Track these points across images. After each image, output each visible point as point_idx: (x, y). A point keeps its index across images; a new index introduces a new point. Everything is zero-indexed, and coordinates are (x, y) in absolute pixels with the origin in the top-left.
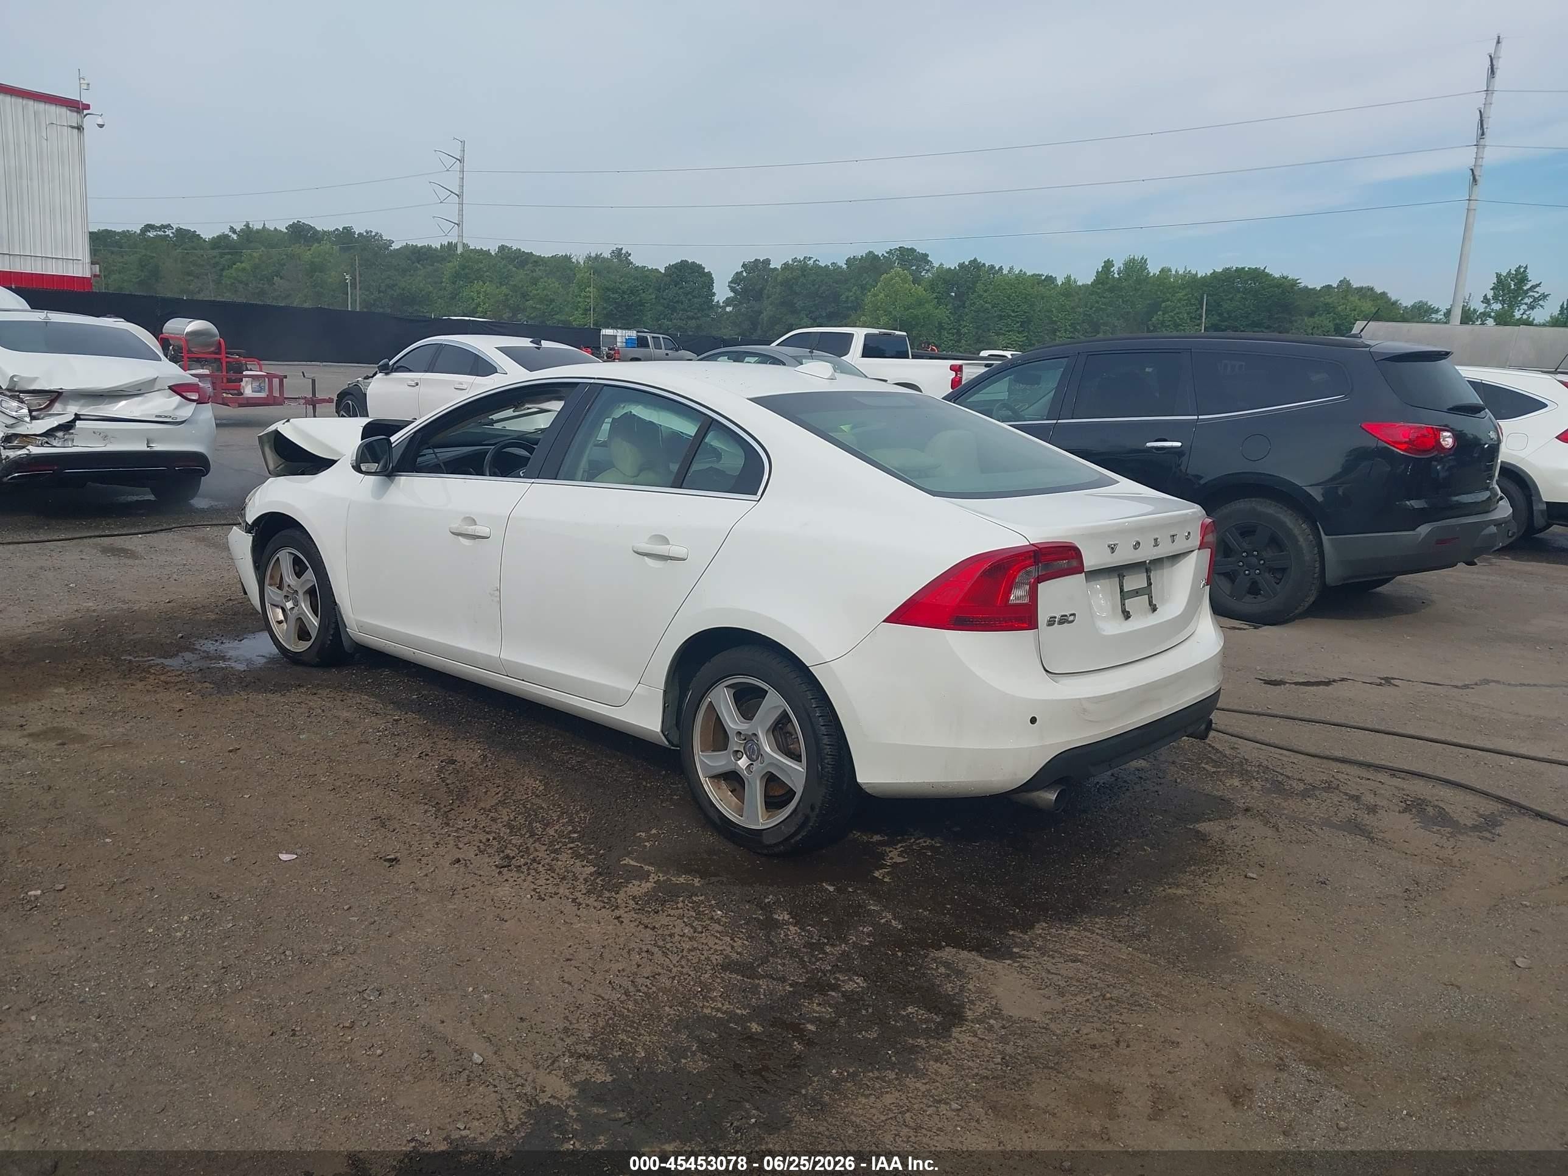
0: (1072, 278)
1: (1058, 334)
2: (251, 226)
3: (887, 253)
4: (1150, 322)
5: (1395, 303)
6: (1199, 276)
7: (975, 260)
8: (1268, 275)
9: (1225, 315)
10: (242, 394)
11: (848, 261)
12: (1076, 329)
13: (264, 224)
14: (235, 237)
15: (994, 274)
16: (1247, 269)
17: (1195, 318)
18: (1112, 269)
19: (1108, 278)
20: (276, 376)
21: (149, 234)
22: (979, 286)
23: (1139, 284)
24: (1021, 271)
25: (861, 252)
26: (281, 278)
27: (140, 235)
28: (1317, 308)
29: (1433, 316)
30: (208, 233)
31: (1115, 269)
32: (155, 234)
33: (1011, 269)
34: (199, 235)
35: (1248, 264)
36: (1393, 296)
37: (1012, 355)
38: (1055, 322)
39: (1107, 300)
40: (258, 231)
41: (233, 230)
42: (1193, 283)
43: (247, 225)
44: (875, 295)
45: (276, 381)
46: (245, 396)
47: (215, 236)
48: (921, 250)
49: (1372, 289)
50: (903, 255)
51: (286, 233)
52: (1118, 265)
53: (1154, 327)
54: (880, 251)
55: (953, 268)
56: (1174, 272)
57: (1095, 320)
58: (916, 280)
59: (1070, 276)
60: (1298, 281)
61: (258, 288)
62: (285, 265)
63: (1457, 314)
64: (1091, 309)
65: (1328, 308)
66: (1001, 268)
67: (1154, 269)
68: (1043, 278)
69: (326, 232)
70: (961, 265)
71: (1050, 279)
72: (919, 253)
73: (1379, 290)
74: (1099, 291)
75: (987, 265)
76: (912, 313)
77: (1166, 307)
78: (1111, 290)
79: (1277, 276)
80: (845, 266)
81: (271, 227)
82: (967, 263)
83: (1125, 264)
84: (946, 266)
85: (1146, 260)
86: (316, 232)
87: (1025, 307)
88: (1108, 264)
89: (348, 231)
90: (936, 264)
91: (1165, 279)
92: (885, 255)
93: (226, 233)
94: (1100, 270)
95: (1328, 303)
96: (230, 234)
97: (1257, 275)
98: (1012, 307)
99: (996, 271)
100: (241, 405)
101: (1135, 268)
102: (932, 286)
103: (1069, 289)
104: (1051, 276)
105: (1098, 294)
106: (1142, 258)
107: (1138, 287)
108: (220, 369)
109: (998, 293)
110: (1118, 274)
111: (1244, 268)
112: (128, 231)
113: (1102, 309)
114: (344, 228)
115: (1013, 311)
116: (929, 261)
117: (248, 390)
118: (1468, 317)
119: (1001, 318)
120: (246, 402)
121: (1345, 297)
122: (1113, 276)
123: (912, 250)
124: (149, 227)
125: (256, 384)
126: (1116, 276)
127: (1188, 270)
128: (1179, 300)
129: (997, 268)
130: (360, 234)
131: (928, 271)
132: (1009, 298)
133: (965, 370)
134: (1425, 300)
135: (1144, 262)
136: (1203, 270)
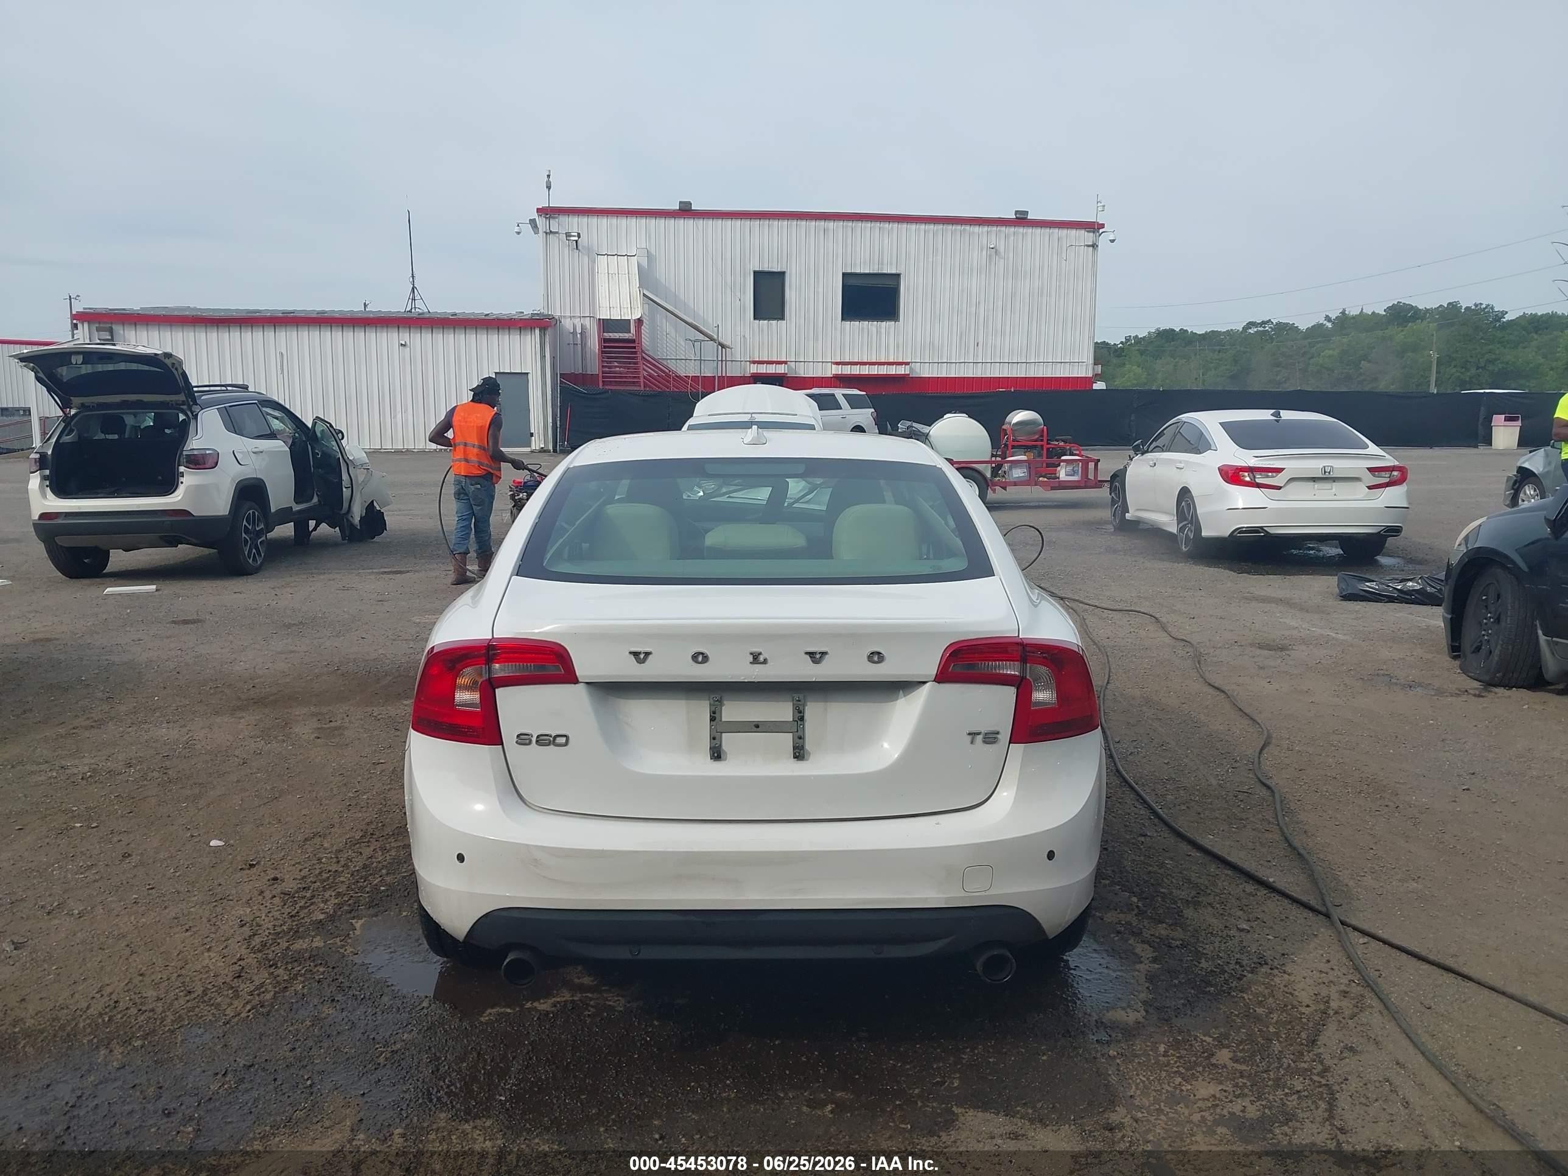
2: (1347, 312)
10: (1059, 478)
13: (1362, 309)
14: (1329, 325)
20: (1092, 460)
21: (1250, 331)
26: (1369, 362)
27: (1242, 332)
30: (1303, 325)
32: (1255, 330)
34: (1297, 327)
40: (1353, 317)
41: (1328, 318)
43: (1343, 313)
45: (1091, 465)
46: (1061, 479)
47: (1310, 326)
51: (1384, 315)
61: (1342, 373)
62: (1374, 348)
69: (1428, 310)
81: (1368, 311)
86: (1416, 310)
89: (1453, 306)
93: (1321, 322)
96: (1325, 322)
100: (1053, 488)
108: (1040, 455)
112: (1232, 330)
114: (1449, 304)
117: (1063, 473)
120: (1057, 485)
124: (1251, 324)
125: (1070, 468)
130: (1467, 308)
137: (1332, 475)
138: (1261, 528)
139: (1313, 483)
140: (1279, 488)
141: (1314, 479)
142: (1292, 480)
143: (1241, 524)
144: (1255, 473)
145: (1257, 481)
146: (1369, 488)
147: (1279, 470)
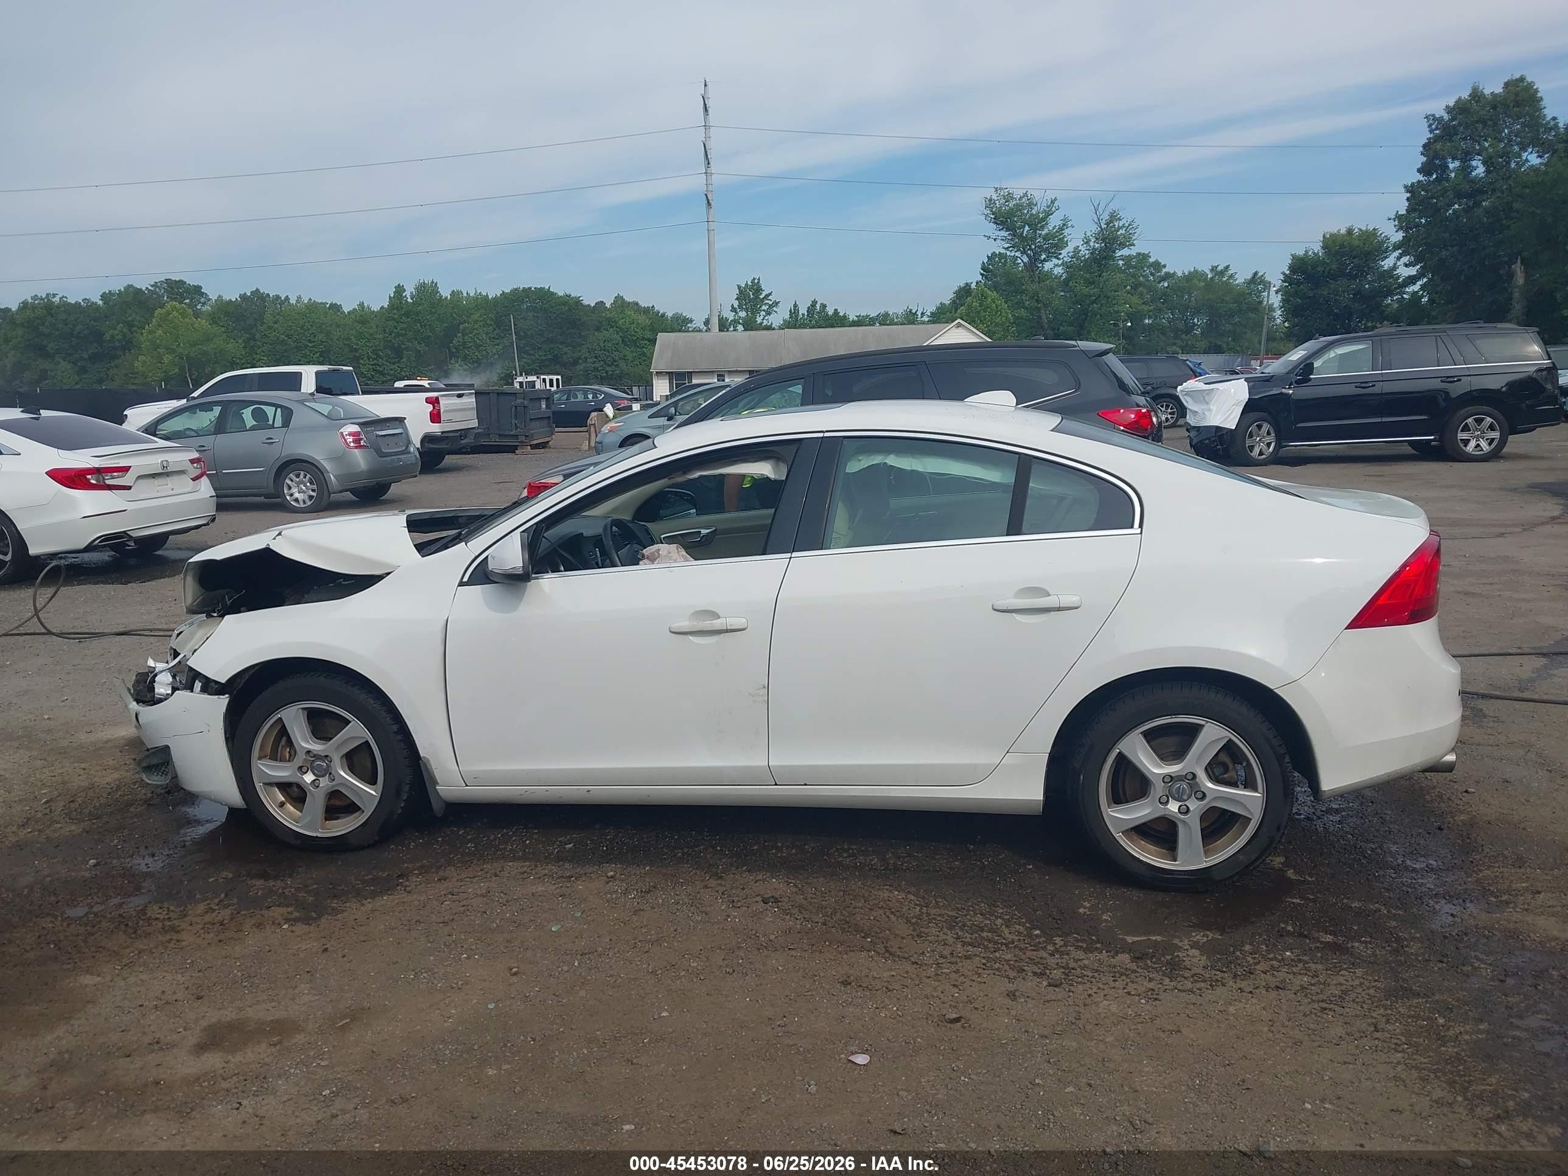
0: (366, 305)
1: (361, 361)
3: (152, 286)
4: (451, 345)
5: (663, 315)
6: (490, 297)
7: (257, 290)
8: (552, 293)
9: (522, 334)
11: (104, 297)
12: (378, 356)
15: (280, 304)
16: (533, 289)
17: (494, 338)
18: (404, 294)
19: (401, 303)
22: (268, 317)
23: (434, 307)
24: (310, 299)
25: (117, 285)
28: (601, 322)
29: (689, 325)
31: (407, 294)
33: (299, 298)
35: (534, 284)
36: (660, 308)
37: (429, 384)
38: (356, 350)
39: (405, 326)
42: (482, 303)
44: (150, 332)
48: (191, 281)
49: (637, 304)
50: (172, 288)
52: (409, 291)
53: (457, 349)
54: (143, 283)
55: (234, 300)
56: (465, 295)
57: (396, 345)
58: (197, 314)
59: (363, 303)
60: (581, 299)
63: (715, 322)
64: (390, 334)
65: (611, 323)
66: (287, 298)
67: (445, 292)
68: (328, 306)
70: (243, 297)
71: (336, 308)
72: (189, 285)
73: (644, 304)
74: (395, 316)
75: (271, 296)
76: (200, 349)
77: (465, 329)
78: (407, 314)
79: (561, 294)
80: (100, 302)
82: (249, 294)
83: (416, 288)
84: (227, 297)
85: (436, 283)
87: (321, 337)
88: (400, 289)
90: (213, 297)
91: (458, 301)
92: (150, 288)
94: (392, 296)
95: (610, 318)
97: (543, 296)
98: (307, 337)
99: (282, 300)
101: (427, 291)
102: (214, 318)
103: (362, 316)
104: (336, 304)
105: (394, 319)
106: (433, 282)
107: (433, 310)
109: (290, 323)
110: (411, 299)
111: (530, 288)
113: (403, 335)
115: (310, 341)
116: (204, 293)
118: (723, 326)
119: (298, 348)
121: (622, 312)
122: (406, 301)
123: (182, 283)
126: (409, 300)
127: (478, 292)
128: (476, 322)
129: (283, 298)
131: (204, 304)
132: (302, 328)
133: (442, 401)
134: (680, 312)
135: (434, 285)
136: (493, 290)
137: (170, 469)
138: (125, 532)
139: (153, 480)
140: (129, 488)
141: (154, 476)
142: (140, 477)
143: (101, 532)
144: (103, 474)
145: (108, 482)
146: (194, 479)
147: (126, 469)
